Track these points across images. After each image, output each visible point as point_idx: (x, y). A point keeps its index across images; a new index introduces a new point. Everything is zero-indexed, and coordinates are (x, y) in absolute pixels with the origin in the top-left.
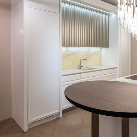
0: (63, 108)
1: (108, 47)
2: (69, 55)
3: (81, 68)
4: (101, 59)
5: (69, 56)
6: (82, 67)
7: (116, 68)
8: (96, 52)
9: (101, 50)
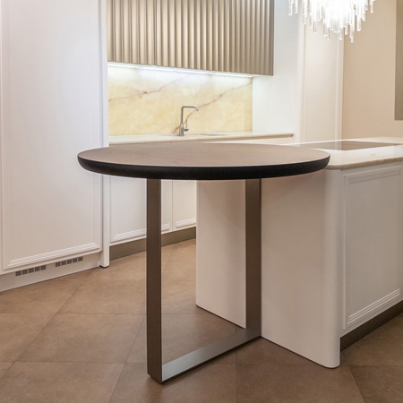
0: (115, 239)
1: (271, 73)
2: (145, 93)
3: (181, 134)
4: (249, 112)
5: (145, 97)
6: (186, 130)
7: (292, 135)
8: (233, 89)
9: (251, 83)
